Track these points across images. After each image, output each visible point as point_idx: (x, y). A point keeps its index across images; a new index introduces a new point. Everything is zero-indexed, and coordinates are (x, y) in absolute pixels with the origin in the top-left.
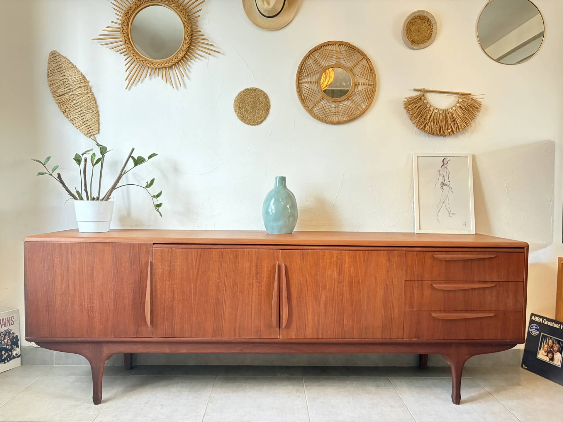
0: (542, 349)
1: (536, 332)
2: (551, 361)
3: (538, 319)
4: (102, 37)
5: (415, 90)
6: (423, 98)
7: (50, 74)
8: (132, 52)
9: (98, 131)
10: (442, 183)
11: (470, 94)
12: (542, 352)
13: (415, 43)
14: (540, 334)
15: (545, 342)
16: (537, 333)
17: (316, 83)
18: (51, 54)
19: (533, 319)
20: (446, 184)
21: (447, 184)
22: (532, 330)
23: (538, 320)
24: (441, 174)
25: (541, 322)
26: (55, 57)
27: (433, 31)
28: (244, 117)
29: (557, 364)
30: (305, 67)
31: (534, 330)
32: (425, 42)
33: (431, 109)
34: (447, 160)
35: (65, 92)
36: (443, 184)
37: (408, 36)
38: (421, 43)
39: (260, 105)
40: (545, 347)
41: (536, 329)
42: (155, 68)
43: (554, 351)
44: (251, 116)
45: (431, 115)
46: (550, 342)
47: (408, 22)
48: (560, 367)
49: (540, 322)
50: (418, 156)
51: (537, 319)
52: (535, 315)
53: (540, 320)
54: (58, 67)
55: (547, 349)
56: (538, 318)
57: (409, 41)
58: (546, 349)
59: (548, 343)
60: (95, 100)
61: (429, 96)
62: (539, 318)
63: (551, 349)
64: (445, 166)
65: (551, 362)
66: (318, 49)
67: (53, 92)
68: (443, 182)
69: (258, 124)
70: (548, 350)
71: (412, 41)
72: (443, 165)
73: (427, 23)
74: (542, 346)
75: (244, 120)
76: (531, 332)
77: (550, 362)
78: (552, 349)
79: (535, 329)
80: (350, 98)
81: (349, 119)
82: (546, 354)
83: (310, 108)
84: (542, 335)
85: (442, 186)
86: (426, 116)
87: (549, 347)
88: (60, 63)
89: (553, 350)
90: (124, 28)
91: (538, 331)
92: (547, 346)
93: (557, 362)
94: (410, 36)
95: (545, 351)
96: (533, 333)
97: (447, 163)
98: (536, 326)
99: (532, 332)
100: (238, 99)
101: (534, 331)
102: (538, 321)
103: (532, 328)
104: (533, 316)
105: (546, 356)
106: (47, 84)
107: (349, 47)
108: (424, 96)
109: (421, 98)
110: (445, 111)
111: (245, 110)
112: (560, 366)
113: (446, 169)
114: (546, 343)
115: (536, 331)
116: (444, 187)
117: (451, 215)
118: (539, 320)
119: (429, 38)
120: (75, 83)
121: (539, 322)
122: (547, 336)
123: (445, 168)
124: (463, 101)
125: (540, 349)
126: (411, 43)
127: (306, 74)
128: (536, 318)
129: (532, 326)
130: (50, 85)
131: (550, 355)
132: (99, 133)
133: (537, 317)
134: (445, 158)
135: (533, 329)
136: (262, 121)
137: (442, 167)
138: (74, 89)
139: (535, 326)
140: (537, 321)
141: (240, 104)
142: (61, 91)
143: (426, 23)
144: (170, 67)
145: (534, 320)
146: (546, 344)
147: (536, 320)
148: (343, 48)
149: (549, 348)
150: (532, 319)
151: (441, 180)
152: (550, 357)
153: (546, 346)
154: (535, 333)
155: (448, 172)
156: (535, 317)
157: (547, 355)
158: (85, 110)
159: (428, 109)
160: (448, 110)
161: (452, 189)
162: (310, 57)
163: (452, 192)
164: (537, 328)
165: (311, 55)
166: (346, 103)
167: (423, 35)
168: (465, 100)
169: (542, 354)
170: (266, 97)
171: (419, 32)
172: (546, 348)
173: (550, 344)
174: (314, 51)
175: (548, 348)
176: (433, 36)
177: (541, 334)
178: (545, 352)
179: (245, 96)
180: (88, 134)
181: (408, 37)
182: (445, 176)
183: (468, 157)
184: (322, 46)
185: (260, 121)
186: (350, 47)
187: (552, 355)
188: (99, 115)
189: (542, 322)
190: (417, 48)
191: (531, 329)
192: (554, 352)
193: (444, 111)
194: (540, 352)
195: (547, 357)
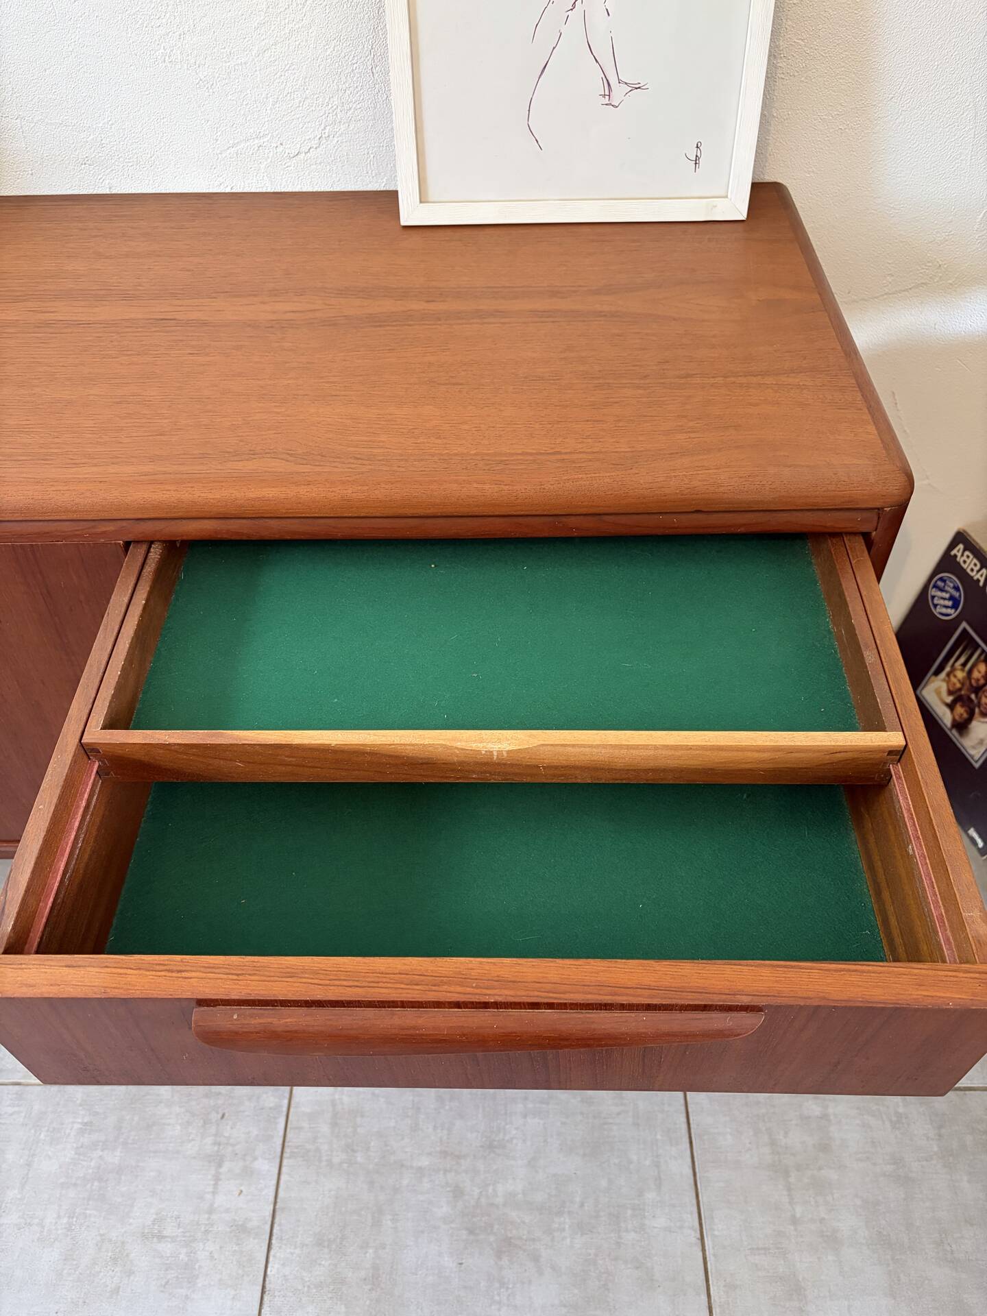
0: (943, 675)
1: (947, 607)
2: (954, 732)
3: (975, 565)
12: (940, 687)
14: (956, 622)
15: (962, 660)
16: (949, 611)
19: (959, 555)
22: (939, 594)
23: (972, 570)
25: (978, 581)
29: (972, 752)
31: (944, 599)
40: (955, 676)
41: (951, 598)
43: (979, 705)
46: (979, 672)
48: (977, 765)
49: (975, 578)
51: (969, 563)
52: (971, 547)
53: (978, 571)
55: (958, 685)
56: (975, 561)
58: (954, 684)
59: (970, 672)
62: (979, 565)
63: (973, 696)
65: (954, 735)
70: (960, 689)
74: (948, 669)
76: (933, 597)
77: (950, 730)
78: (976, 696)
79: (947, 596)
82: (949, 699)
84: (965, 630)
87: (968, 683)
89: (976, 701)
91: (955, 606)
92: (964, 678)
93: (974, 747)
95: (951, 689)
96: (935, 606)
98: (957, 589)
99: (936, 601)
101: (942, 602)
102: (972, 574)
103: (940, 584)
104: (961, 546)
105: (948, 705)
112: (976, 762)
114: (964, 665)
115: (950, 603)
118: (976, 569)
121: (972, 577)
122: (978, 646)
125: (937, 673)
128: (968, 557)
129: (941, 579)
131: (960, 710)
133: (971, 557)
135: (942, 590)
139: (952, 585)
140: (968, 571)
145: (959, 563)
146: (963, 670)
147: (965, 566)
149: (965, 688)
150: (953, 553)
152: (957, 718)
153: (960, 675)
154: (944, 611)
156: (967, 553)
157: (951, 707)
164: (956, 594)
169: (938, 692)
172: (959, 680)
173: (976, 674)
175: (963, 684)
177: (960, 623)
178: (950, 693)
187: (965, 716)
189: (981, 584)
191: (935, 586)
192: (977, 710)
194: (933, 681)
195: (948, 711)
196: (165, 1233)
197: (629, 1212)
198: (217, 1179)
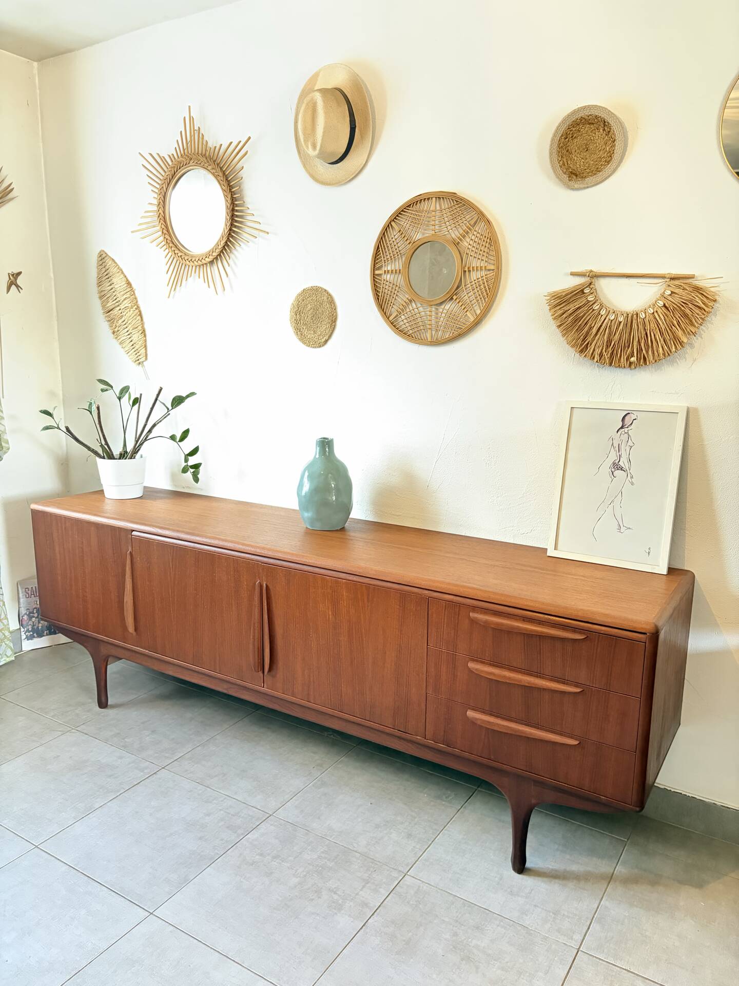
4: (144, 226)
5: (573, 274)
6: (587, 291)
7: (100, 284)
8: (171, 245)
9: (145, 358)
10: (614, 464)
11: (692, 277)
13: (576, 176)
17: (400, 272)
18: (99, 255)
20: (622, 468)
21: (624, 466)
24: (616, 445)
26: (103, 257)
27: (617, 145)
28: (302, 334)
30: (384, 246)
32: (599, 171)
33: (603, 312)
34: (631, 417)
35: (113, 306)
36: (616, 466)
37: (561, 162)
38: (590, 174)
39: (323, 314)
42: (199, 266)
44: (311, 334)
45: (601, 326)
47: (562, 135)
50: (572, 408)
54: (106, 273)
57: (565, 173)
60: (140, 315)
61: (603, 284)
64: (626, 429)
66: (405, 210)
67: (103, 307)
68: (617, 462)
69: (320, 347)
71: (571, 172)
72: (622, 427)
73: (604, 130)
75: (303, 338)
80: (455, 297)
81: (451, 335)
83: (391, 318)
85: (613, 470)
86: (591, 328)
88: (107, 267)
90: (161, 211)
94: (568, 164)
97: (632, 424)
100: (294, 306)
106: (97, 296)
107: (455, 201)
108: (591, 286)
109: (582, 291)
110: (631, 319)
111: (303, 323)
113: (626, 435)
116: (617, 473)
117: (623, 529)
119: (609, 162)
120: (122, 293)
123: (625, 433)
124: (672, 292)
126: (569, 177)
127: (389, 257)
130: (101, 298)
132: (146, 359)
134: (629, 413)
136: (326, 341)
137: (619, 432)
138: (121, 301)
141: (296, 315)
142: (110, 304)
143: (601, 131)
144: (212, 262)
148: (445, 205)
151: (613, 457)
155: (630, 443)
158: (131, 329)
159: (596, 312)
160: (637, 314)
161: (632, 477)
162: (391, 225)
163: (632, 484)
165: (393, 223)
166: (447, 307)
167: (595, 156)
168: (677, 291)
170: (332, 302)
171: (586, 151)
174: (397, 216)
176: (616, 157)
179: (303, 300)
180: (136, 361)
181: (561, 167)
182: (623, 451)
183: (678, 413)
184: (411, 205)
185: (323, 340)
186: (457, 201)
188: (145, 336)
190: (582, 186)
193: (630, 315)
196: (338, 892)
197: (528, 974)
198: (364, 887)
